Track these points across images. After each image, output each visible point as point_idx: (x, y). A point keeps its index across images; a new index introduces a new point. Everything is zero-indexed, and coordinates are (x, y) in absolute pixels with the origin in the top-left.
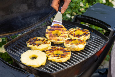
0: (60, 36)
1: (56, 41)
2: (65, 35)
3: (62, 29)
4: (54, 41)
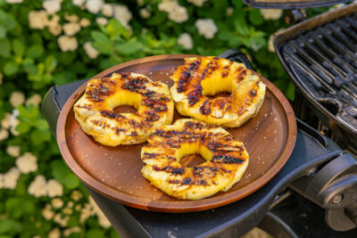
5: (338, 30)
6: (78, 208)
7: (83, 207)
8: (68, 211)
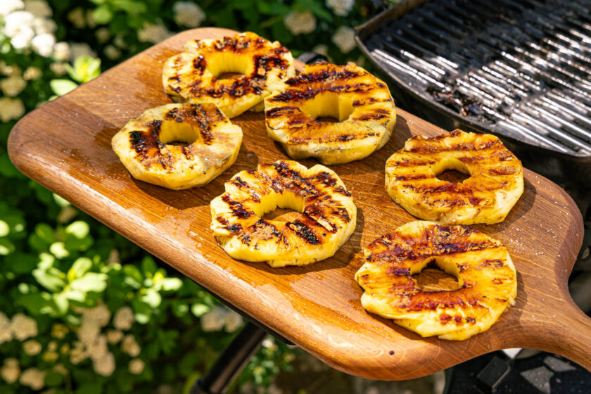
0: (351, 117)
1: (333, 145)
2: (377, 105)
3: (352, 82)
4: (323, 145)
5: (430, 15)
6: (65, 349)
7: (72, 347)
8: (51, 356)
